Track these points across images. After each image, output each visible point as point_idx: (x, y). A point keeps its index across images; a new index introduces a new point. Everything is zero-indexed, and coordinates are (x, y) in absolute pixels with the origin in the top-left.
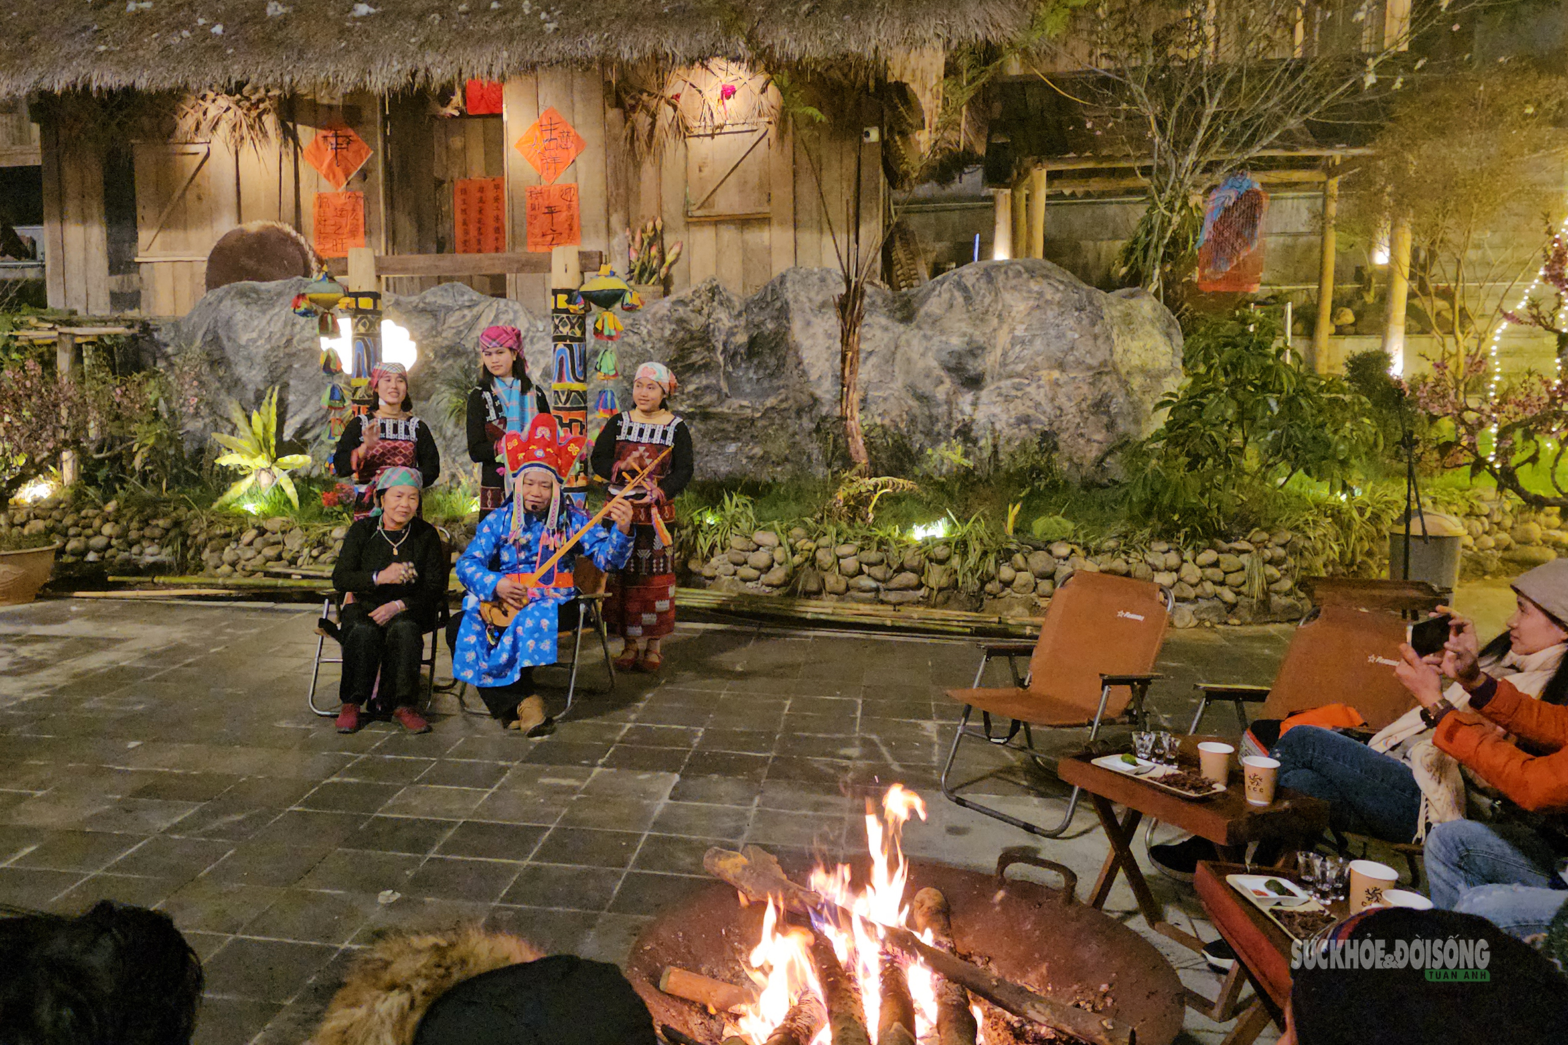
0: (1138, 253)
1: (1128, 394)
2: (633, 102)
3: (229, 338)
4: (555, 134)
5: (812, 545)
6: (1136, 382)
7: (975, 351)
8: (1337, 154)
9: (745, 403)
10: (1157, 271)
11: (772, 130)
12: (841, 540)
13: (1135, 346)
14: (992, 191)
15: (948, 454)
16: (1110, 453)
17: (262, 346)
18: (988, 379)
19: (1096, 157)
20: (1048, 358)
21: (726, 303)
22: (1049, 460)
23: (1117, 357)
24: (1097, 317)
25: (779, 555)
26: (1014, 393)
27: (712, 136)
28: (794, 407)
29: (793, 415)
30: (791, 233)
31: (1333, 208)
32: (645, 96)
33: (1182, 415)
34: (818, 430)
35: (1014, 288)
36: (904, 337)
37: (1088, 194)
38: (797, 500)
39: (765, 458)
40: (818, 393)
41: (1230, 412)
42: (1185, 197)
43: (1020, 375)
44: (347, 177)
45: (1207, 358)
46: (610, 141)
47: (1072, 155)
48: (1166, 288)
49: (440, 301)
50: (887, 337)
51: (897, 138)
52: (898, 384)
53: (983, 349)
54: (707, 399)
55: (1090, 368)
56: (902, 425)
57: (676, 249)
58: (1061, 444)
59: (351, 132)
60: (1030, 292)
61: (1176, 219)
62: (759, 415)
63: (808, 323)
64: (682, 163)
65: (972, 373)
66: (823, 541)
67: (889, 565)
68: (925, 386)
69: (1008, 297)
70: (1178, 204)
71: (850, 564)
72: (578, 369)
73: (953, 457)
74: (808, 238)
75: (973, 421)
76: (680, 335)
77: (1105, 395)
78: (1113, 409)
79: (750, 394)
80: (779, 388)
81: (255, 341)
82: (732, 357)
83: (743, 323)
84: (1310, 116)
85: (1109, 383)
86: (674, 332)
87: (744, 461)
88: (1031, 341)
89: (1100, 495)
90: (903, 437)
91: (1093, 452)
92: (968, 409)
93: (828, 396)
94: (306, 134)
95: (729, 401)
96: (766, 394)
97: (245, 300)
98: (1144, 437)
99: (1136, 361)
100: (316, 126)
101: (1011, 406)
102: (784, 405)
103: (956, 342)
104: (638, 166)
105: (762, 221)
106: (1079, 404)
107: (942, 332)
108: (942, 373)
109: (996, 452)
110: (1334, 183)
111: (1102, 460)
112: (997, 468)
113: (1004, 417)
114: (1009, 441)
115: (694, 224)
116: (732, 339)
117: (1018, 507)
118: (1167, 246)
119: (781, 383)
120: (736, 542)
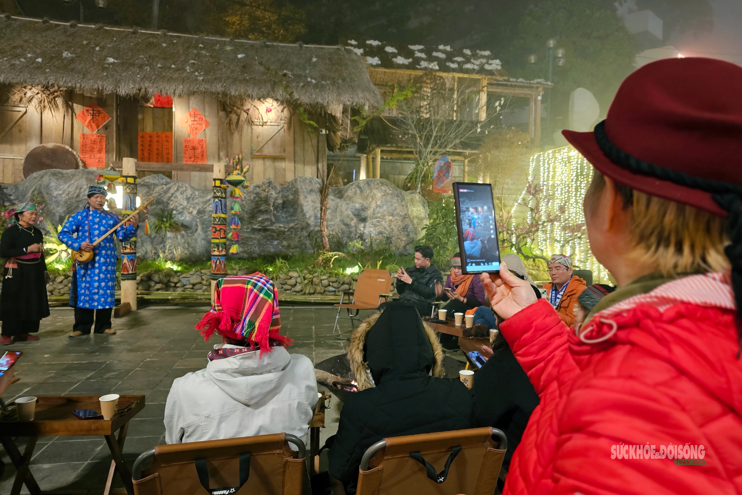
0: (414, 179)
1: (413, 225)
2: (230, 110)
3: (47, 193)
4: (196, 119)
5: (311, 276)
6: (415, 221)
7: (364, 209)
8: (467, 152)
9: (282, 225)
10: (419, 186)
11: (286, 126)
12: (322, 274)
13: (415, 209)
14: (360, 155)
15: (357, 244)
16: (408, 244)
17: (64, 197)
18: (369, 219)
19: (397, 146)
20: (388, 212)
21: (274, 188)
22: (389, 246)
23: (409, 213)
24: (403, 199)
25: (299, 280)
26: (377, 224)
27: (262, 126)
28: (301, 227)
29: (300, 230)
30: (293, 164)
31: (467, 169)
32: (235, 108)
33: (431, 231)
34: (309, 236)
35: (377, 188)
36: (340, 204)
37: (391, 159)
38: (303, 261)
39: (289, 246)
40: (309, 222)
41: (444, 231)
42: (428, 162)
43: (379, 218)
44: (98, 127)
45: (437, 213)
46: (220, 124)
47: (389, 145)
48: (422, 190)
49: (152, 181)
50: (334, 203)
51: (332, 133)
52: (338, 220)
53: (367, 208)
54: (266, 224)
55: (401, 216)
56: (339, 234)
57: (247, 167)
58: (393, 242)
59: (100, 109)
60: (382, 190)
61: (425, 169)
62: (286, 230)
63: (306, 197)
64: (250, 134)
65: (363, 217)
66: (315, 275)
67: (339, 283)
68: (347, 221)
69: (375, 191)
70: (426, 164)
71: (325, 282)
72: (224, 209)
73: (358, 245)
74: (300, 166)
75: (364, 233)
76: (257, 199)
77: (406, 225)
78: (409, 230)
79: (283, 222)
80: (295, 220)
81: (60, 195)
82: (276, 208)
83: (281, 196)
84: (462, 140)
85: (407, 221)
86: (255, 197)
87: (280, 247)
88: (382, 207)
89: (405, 258)
90: (340, 238)
91: (403, 244)
92: (362, 229)
93: (313, 223)
94: (78, 108)
95: (275, 225)
96: (289, 222)
97: (56, 177)
98: (418, 239)
99: (415, 214)
100: (83, 105)
101: (376, 228)
102: (296, 226)
103: (357, 206)
104: (232, 134)
105: (282, 159)
106: (398, 228)
107: (353, 202)
108: (353, 216)
109: (371, 244)
110: (466, 161)
111: (405, 247)
112: (372, 250)
113: (374, 232)
114: (376, 240)
115: (255, 158)
116: (276, 201)
117: (381, 262)
118: (422, 178)
119: (295, 218)
120: (282, 276)
